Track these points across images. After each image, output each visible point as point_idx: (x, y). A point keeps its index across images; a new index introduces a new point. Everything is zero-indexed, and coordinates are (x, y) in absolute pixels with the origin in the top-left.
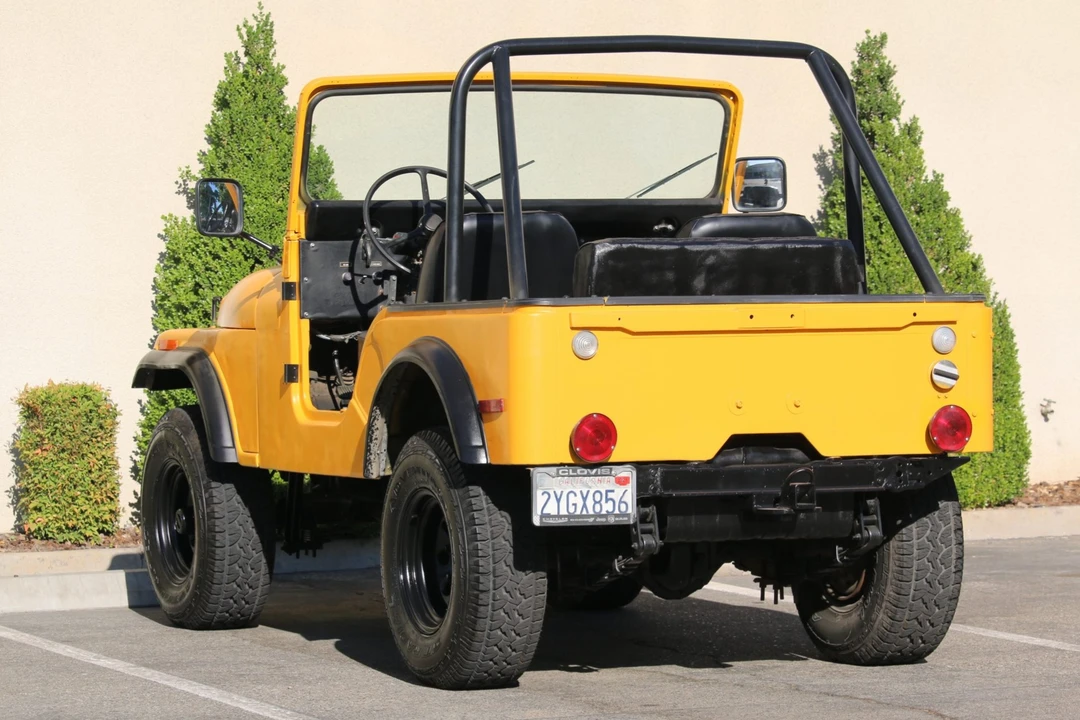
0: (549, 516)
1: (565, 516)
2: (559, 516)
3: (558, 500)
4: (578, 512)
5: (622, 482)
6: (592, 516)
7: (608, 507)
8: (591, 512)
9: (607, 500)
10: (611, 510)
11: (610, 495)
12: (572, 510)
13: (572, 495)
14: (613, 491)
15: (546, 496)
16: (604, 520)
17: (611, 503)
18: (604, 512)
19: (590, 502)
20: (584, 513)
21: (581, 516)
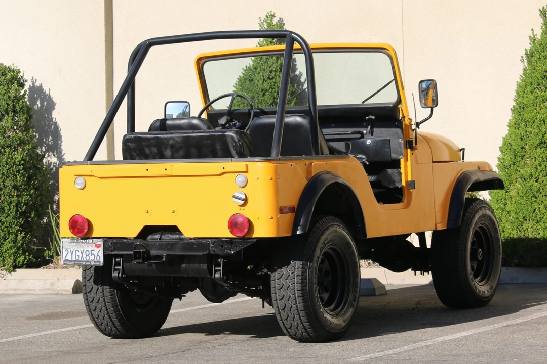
0: (68, 261)
1: (74, 261)
2: (72, 261)
3: (72, 254)
4: (80, 260)
5: (98, 246)
6: (85, 261)
7: (92, 258)
8: (85, 260)
9: (91, 255)
10: (93, 259)
11: (93, 252)
12: (77, 258)
13: (77, 252)
14: (94, 250)
15: (67, 252)
16: (89, 263)
17: (93, 256)
18: (90, 260)
19: (84, 255)
20: (82, 260)
21: (81, 261)
